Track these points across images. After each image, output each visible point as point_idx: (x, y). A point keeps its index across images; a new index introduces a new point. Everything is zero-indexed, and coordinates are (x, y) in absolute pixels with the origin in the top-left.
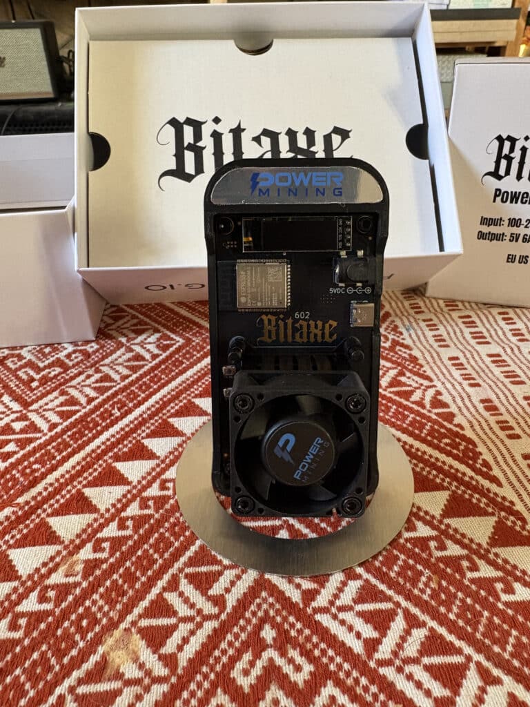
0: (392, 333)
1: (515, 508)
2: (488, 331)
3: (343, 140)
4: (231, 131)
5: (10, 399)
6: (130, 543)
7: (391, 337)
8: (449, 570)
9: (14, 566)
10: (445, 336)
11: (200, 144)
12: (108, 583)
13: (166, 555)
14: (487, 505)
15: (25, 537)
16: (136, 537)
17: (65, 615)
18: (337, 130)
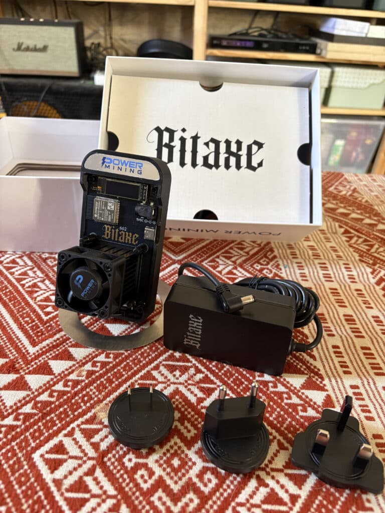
0: (276, 268)
1: (320, 372)
2: (334, 274)
3: (259, 149)
4: (192, 137)
5: (49, 282)
6: (111, 365)
7: (274, 271)
8: (275, 398)
9: (51, 368)
10: (307, 274)
11: (172, 144)
12: (98, 382)
13: (129, 373)
14: (305, 369)
15: (57, 355)
16: (114, 363)
17: (76, 394)
18: (256, 143)
